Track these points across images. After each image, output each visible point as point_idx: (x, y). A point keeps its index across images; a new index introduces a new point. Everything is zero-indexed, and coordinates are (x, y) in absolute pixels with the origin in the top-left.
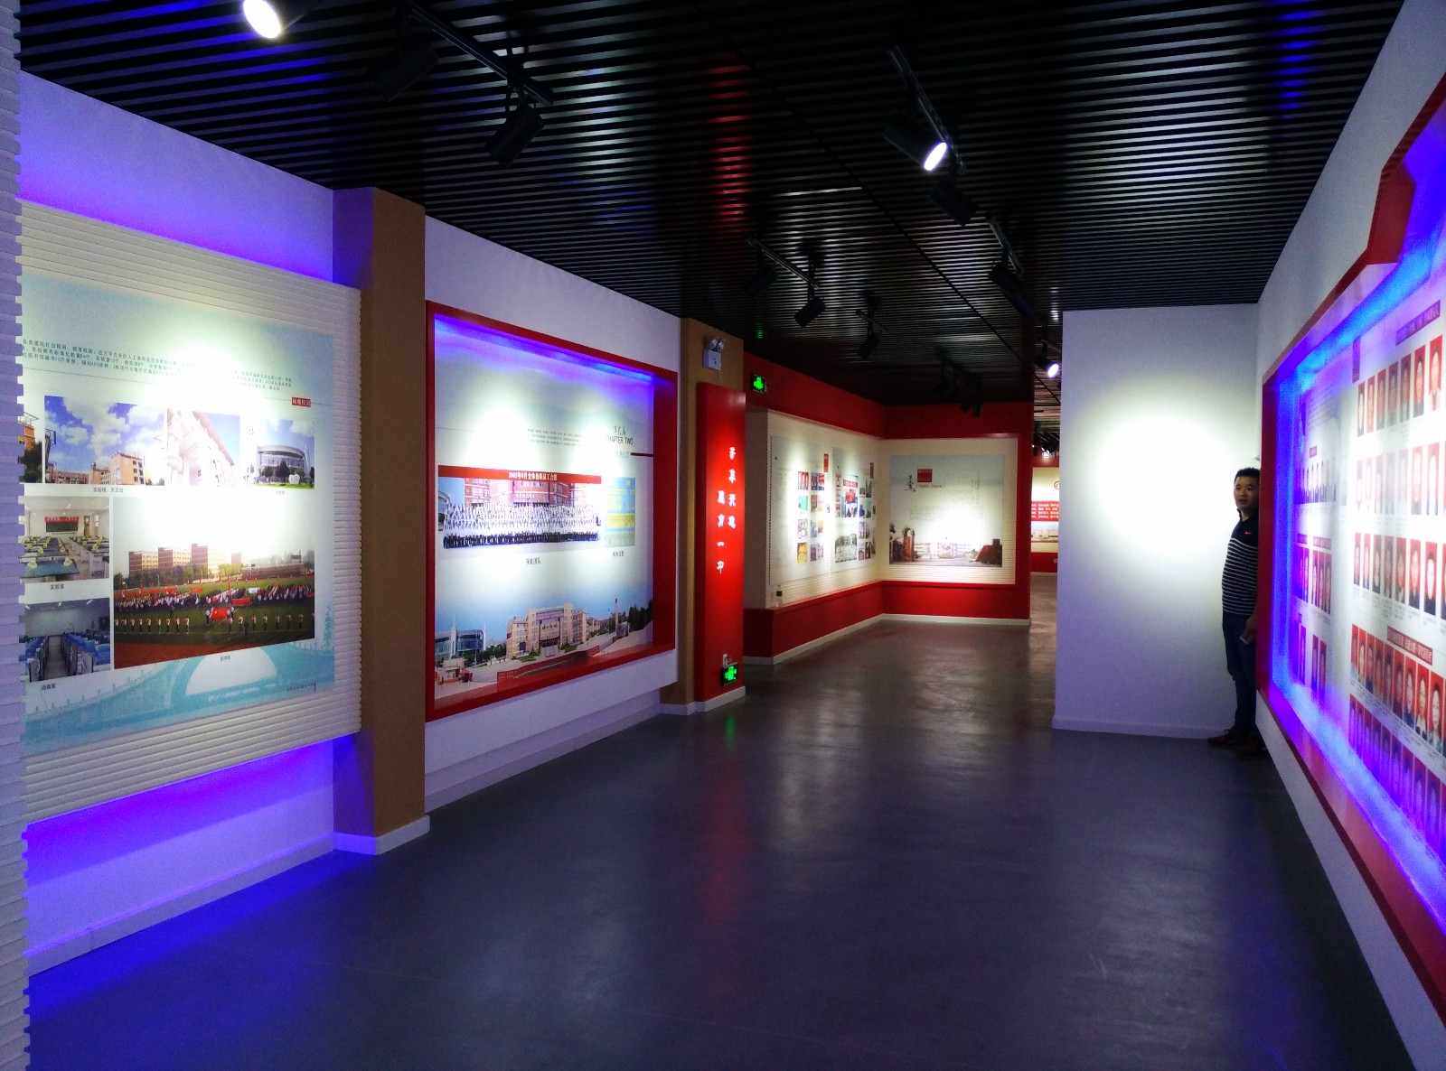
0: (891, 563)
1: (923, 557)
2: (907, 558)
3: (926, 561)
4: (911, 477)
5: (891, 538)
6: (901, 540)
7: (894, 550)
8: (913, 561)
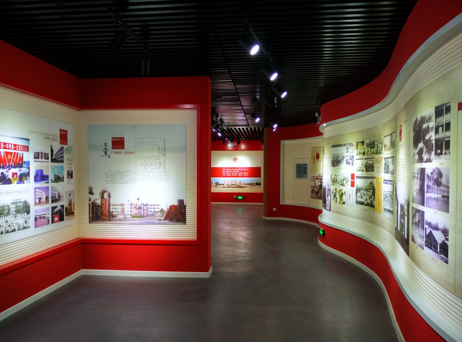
0: (90, 222)
1: (119, 217)
2: (104, 218)
3: (120, 220)
4: (106, 144)
5: (90, 200)
6: (99, 202)
7: (93, 210)
8: (110, 220)
